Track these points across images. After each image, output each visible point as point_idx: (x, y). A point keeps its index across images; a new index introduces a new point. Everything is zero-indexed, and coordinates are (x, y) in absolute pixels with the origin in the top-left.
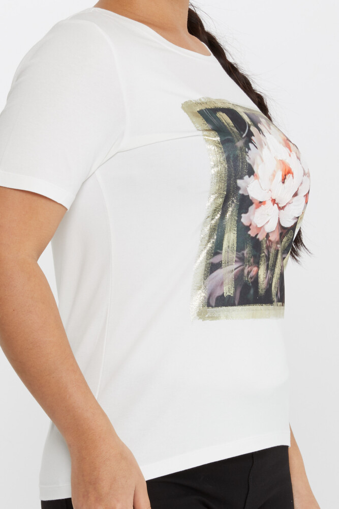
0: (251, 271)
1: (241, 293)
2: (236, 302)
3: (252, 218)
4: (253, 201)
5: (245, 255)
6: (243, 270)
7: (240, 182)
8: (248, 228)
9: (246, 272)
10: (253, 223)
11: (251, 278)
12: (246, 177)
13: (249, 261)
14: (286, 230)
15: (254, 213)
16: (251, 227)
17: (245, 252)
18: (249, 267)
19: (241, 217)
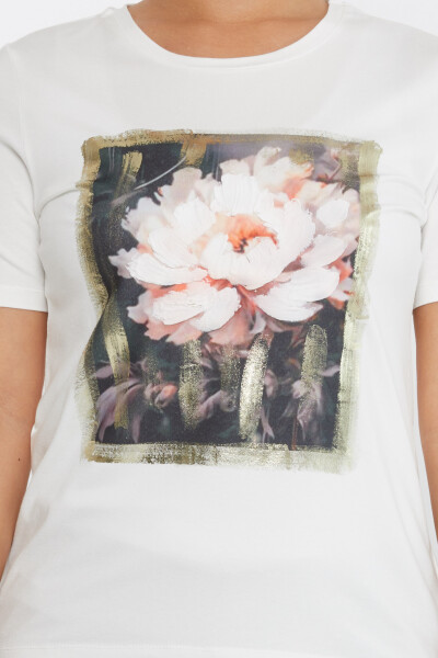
0: (159, 392)
1: (142, 424)
2: (135, 438)
3: (148, 312)
4: (145, 286)
5: (143, 368)
6: (141, 391)
7: (113, 260)
8: (143, 327)
9: (148, 393)
10: (151, 320)
11: (161, 402)
12: (122, 252)
13: (152, 377)
14: (302, 327)
15: (152, 305)
16: (148, 326)
17: (143, 363)
18: (153, 386)
19: (127, 312)
